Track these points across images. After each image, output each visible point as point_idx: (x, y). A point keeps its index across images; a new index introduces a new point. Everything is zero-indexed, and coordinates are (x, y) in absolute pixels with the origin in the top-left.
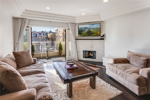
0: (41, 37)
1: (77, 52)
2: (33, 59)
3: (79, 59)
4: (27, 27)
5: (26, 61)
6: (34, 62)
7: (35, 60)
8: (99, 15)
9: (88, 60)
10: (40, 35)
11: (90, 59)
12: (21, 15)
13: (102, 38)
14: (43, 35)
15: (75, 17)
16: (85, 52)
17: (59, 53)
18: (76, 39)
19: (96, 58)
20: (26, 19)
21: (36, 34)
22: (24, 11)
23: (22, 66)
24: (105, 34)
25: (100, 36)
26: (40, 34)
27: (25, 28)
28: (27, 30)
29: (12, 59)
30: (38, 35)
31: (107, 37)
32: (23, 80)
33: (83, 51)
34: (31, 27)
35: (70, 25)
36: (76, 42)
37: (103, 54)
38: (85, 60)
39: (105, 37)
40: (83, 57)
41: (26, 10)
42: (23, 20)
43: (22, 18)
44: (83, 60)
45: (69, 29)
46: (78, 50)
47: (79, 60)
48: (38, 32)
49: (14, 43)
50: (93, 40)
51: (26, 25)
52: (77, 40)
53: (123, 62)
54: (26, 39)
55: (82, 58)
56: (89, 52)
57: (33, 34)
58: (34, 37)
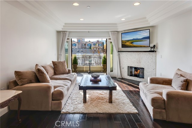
0: (96, 48)
1: (120, 67)
2: (68, 70)
3: (123, 77)
4: (68, 39)
5: (61, 70)
6: (68, 72)
7: (69, 71)
8: (145, 18)
9: (133, 80)
10: (95, 46)
11: (137, 78)
12: (62, 28)
13: (152, 49)
14: (98, 46)
15: (116, 24)
16: (130, 68)
17: (103, 68)
18: (118, 51)
19: (144, 78)
20: (66, 31)
21: (90, 44)
22: (64, 25)
23: (58, 73)
24: (157, 44)
25: (149, 47)
26: (95, 44)
27: (66, 40)
28: (67, 42)
29: (51, 66)
30: (93, 46)
31: (160, 49)
32: (47, 78)
33: (128, 67)
34: (71, 39)
35: (111, 34)
36: (119, 55)
37: (155, 72)
38: (130, 79)
39: (157, 48)
40: (128, 75)
41: (65, 24)
42: (64, 32)
43: (63, 31)
44: (128, 78)
45: (110, 39)
46: (121, 65)
47: (122, 79)
48: (92, 42)
49: (58, 54)
50: (141, 53)
51: (67, 37)
52: (121, 53)
53: (164, 83)
54: (78, 51)
55: (126, 75)
56: (136, 69)
57: (87, 45)
58: (88, 48)
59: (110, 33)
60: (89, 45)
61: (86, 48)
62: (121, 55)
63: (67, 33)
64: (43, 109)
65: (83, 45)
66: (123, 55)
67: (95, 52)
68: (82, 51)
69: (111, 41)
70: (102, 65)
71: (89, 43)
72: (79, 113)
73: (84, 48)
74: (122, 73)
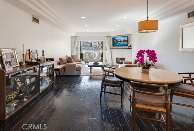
0: (97, 46)
1: (112, 58)
5: (76, 59)
7: (80, 60)
8: (125, 30)
10: (95, 44)
13: (129, 48)
14: (98, 44)
15: (109, 32)
16: (117, 58)
17: (101, 60)
18: (111, 49)
25: (128, 46)
26: (95, 42)
27: (77, 42)
30: (93, 44)
34: (80, 41)
37: (131, 60)
39: (132, 46)
41: (77, 32)
42: (76, 37)
44: (116, 65)
45: (105, 41)
47: (113, 65)
50: (123, 49)
55: (115, 63)
56: (121, 59)
57: (88, 43)
58: (89, 46)
59: (105, 38)
60: (90, 43)
61: (87, 46)
62: (112, 51)
63: (78, 38)
64: (72, 74)
65: (85, 43)
66: (114, 51)
67: (95, 49)
68: (84, 49)
69: (106, 42)
70: (100, 58)
71: (90, 42)
72: (89, 76)
73: (86, 46)
74: (113, 62)
